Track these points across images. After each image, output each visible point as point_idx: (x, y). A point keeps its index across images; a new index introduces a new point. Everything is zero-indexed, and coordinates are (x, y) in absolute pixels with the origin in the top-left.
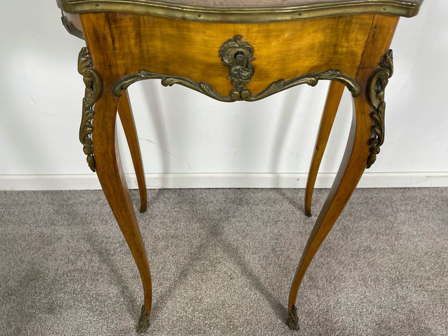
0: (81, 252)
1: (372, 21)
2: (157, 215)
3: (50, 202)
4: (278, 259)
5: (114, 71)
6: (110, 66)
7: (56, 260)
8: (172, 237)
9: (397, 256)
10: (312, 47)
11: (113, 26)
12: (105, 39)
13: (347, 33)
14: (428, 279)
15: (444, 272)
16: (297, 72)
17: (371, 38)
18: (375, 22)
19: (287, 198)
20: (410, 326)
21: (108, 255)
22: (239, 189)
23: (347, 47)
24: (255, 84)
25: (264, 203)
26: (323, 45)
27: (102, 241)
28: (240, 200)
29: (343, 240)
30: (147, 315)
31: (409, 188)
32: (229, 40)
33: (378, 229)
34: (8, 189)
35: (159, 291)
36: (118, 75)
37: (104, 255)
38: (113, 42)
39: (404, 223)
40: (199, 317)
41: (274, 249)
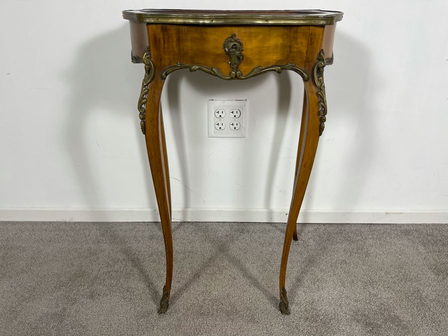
0: (118, 260)
1: (309, 31)
3: (98, 228)
5: (163, 62)
6: (161, 59)
9: (368, 267)
11: (165, 33)
12: (160, 41)
14: (394, 282)
17: (310, 41)
18: (311, 31)
21: (139, 262)
23: (297, 48)
25: (261, 232)
26: (283, 46)
28: (242, 229)
29: (323, 256)
30: (167, 295)
32: (229, 38)
33: (351, 249)
34: (68, 221)
35: (177, 286)
38: (164, 44)
39: (372, 246)
40: (209, 304)
41: (269, 261)
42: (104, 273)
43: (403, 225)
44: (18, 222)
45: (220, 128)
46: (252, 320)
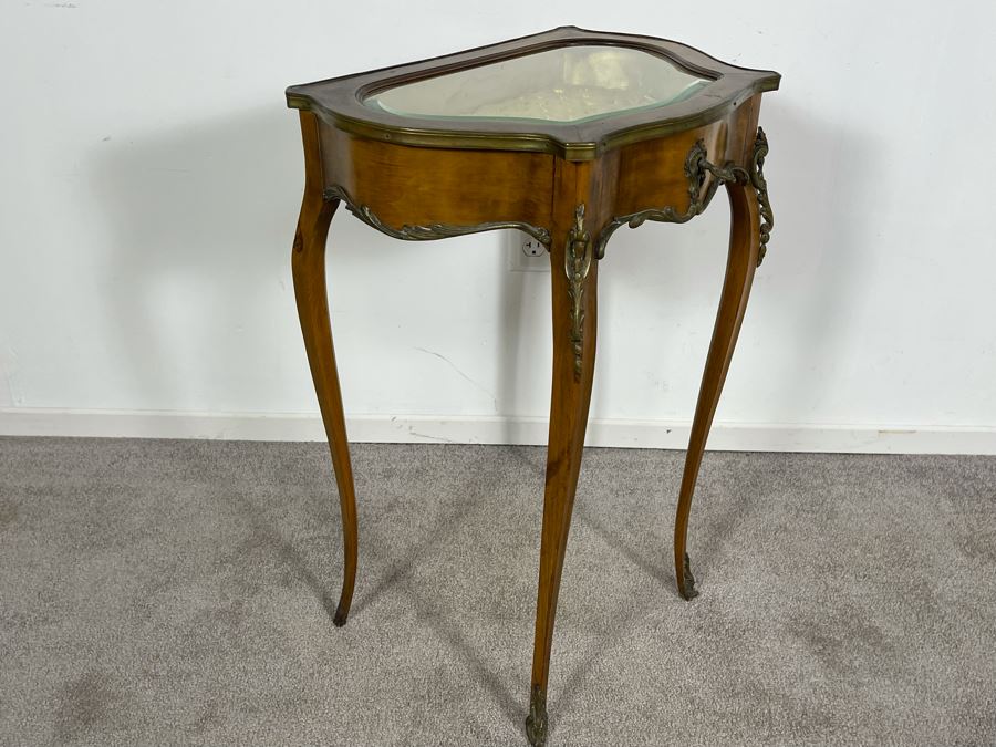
20: (845, 623)
25: (614, 467)
33: (799, 504)
39: (844, 499)
42: (302, 541)
43: (915, 456)
44: (110, 440)
45: (534, 252)
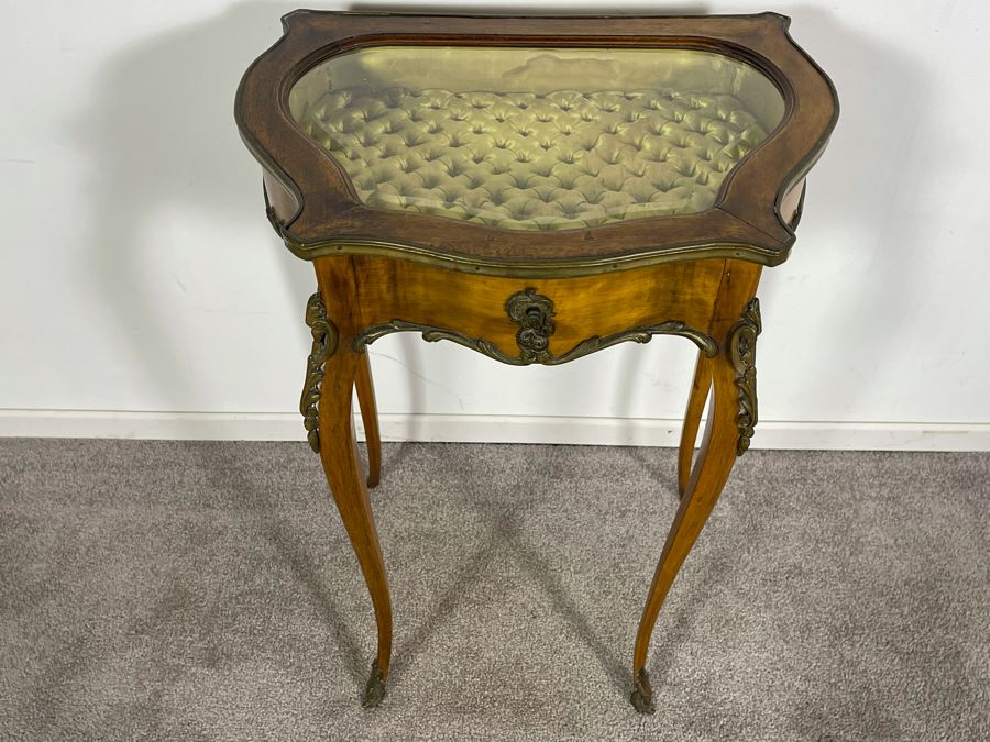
0: (261, 559)
1: (722, 265)
2: (398, 493)
3: (201, 462)
4: (623, 584)
5: (355, 320)
6: (351, 315)
7: (216, 573)
8: (427, 536)
9: (850, 585)
10: (638, 296)
11: (358, 268)
12: (346, 283)
13: (690, 278)
14: (905, 629)
15: (936, 619)
16: (618, 326)
17: (725, 284)
18: (728, 266)
19: (648, 466)
20: (859, 714)
21: (309, 566)
22: (555, 445)
23: (692, 294)
24: (557, 344)
25: (604, 475)
26: (656, 293)
27: (298, 540)
28: (557, 468)
29: (749, 552)
30: (382, 676)
31: (891, 452)
32: (519, 293)
33: (820, 532)
34: (122, 437)
35: (402, 635)
36: (360, 326)
37: (302, 567)
38: (357, 287)
39: (872, 523)
40: (474, 685)
41: (616, 565)
42: (231, 598)
46: (570, 724)
